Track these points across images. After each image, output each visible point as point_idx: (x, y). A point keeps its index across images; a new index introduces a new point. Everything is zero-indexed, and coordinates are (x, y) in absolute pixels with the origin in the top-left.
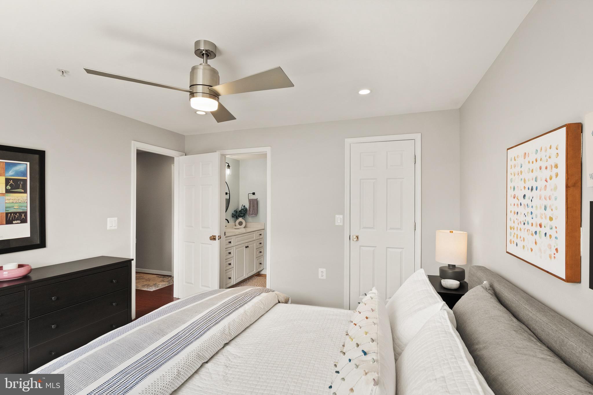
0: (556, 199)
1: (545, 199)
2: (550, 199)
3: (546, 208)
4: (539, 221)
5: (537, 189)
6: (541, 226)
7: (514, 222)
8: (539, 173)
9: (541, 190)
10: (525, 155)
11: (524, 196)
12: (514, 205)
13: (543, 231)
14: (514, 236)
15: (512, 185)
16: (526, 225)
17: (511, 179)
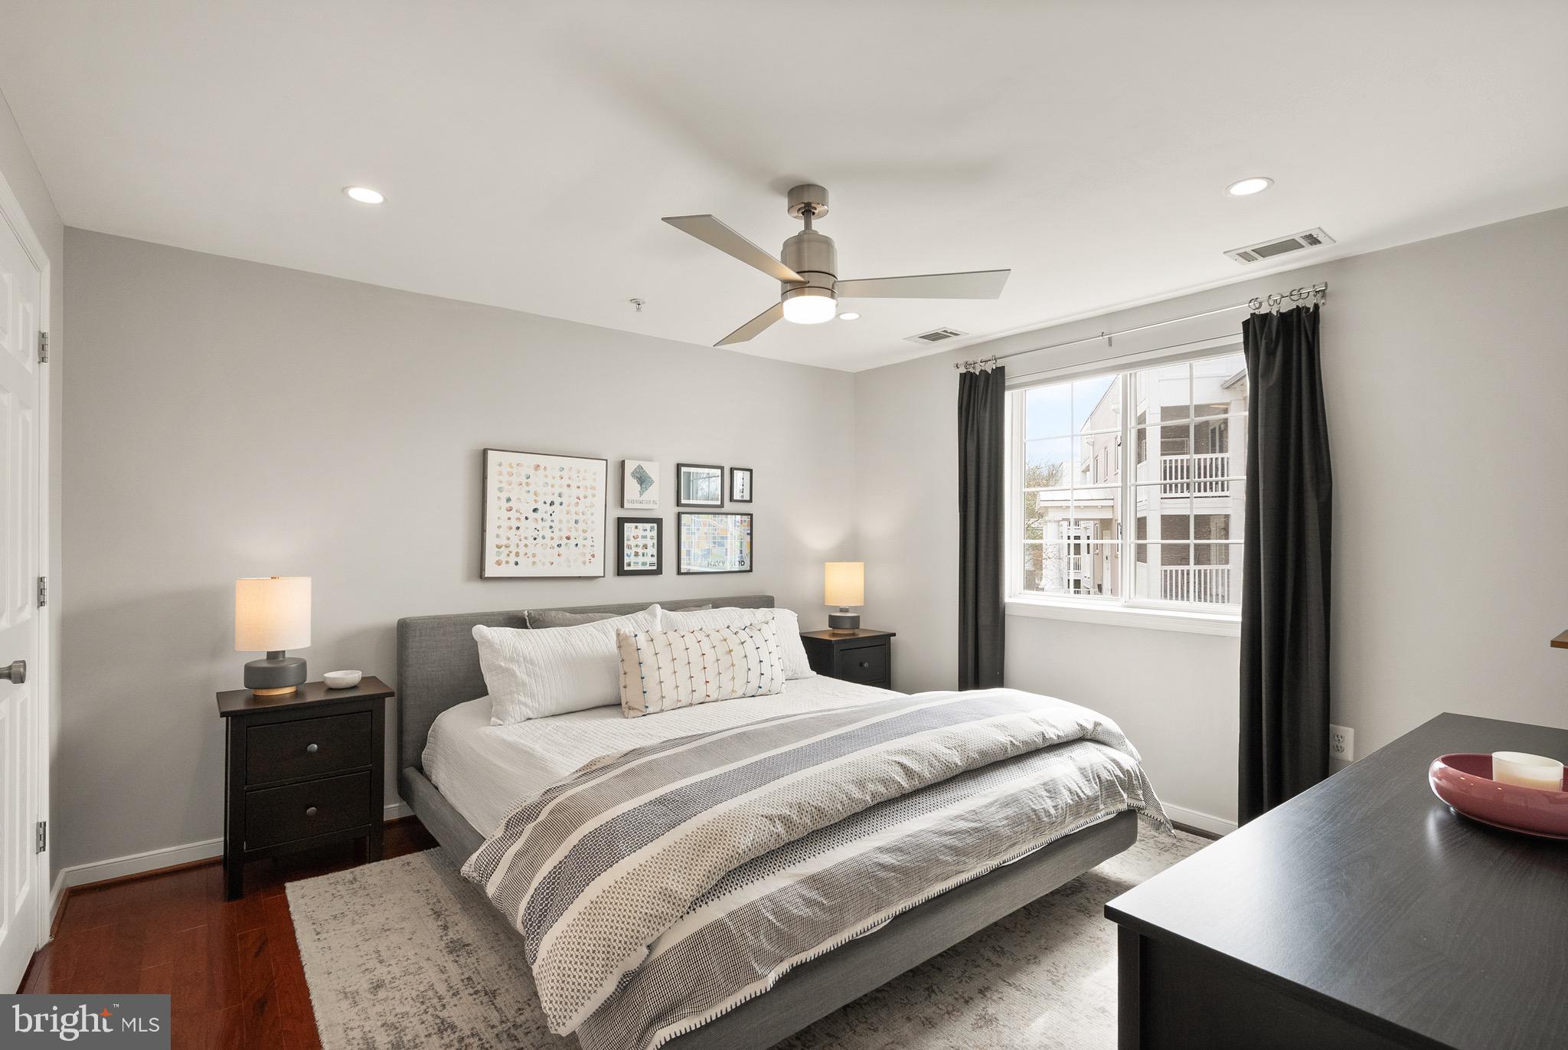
0: (592, 515)
2: (583, 514)
3: (576, 522)
4: (565, 534)
5: (561, 504)
6: (568, 538)
7: (508, 539)
8: (565, 490)
9: (569, 506)
10: (537, 467)
11: (535, 510)
12: (509, 519)
13: (572, 542)
14: (508, 555)
15: (504, 496)
16: (539, 540)
17: (501, 488)
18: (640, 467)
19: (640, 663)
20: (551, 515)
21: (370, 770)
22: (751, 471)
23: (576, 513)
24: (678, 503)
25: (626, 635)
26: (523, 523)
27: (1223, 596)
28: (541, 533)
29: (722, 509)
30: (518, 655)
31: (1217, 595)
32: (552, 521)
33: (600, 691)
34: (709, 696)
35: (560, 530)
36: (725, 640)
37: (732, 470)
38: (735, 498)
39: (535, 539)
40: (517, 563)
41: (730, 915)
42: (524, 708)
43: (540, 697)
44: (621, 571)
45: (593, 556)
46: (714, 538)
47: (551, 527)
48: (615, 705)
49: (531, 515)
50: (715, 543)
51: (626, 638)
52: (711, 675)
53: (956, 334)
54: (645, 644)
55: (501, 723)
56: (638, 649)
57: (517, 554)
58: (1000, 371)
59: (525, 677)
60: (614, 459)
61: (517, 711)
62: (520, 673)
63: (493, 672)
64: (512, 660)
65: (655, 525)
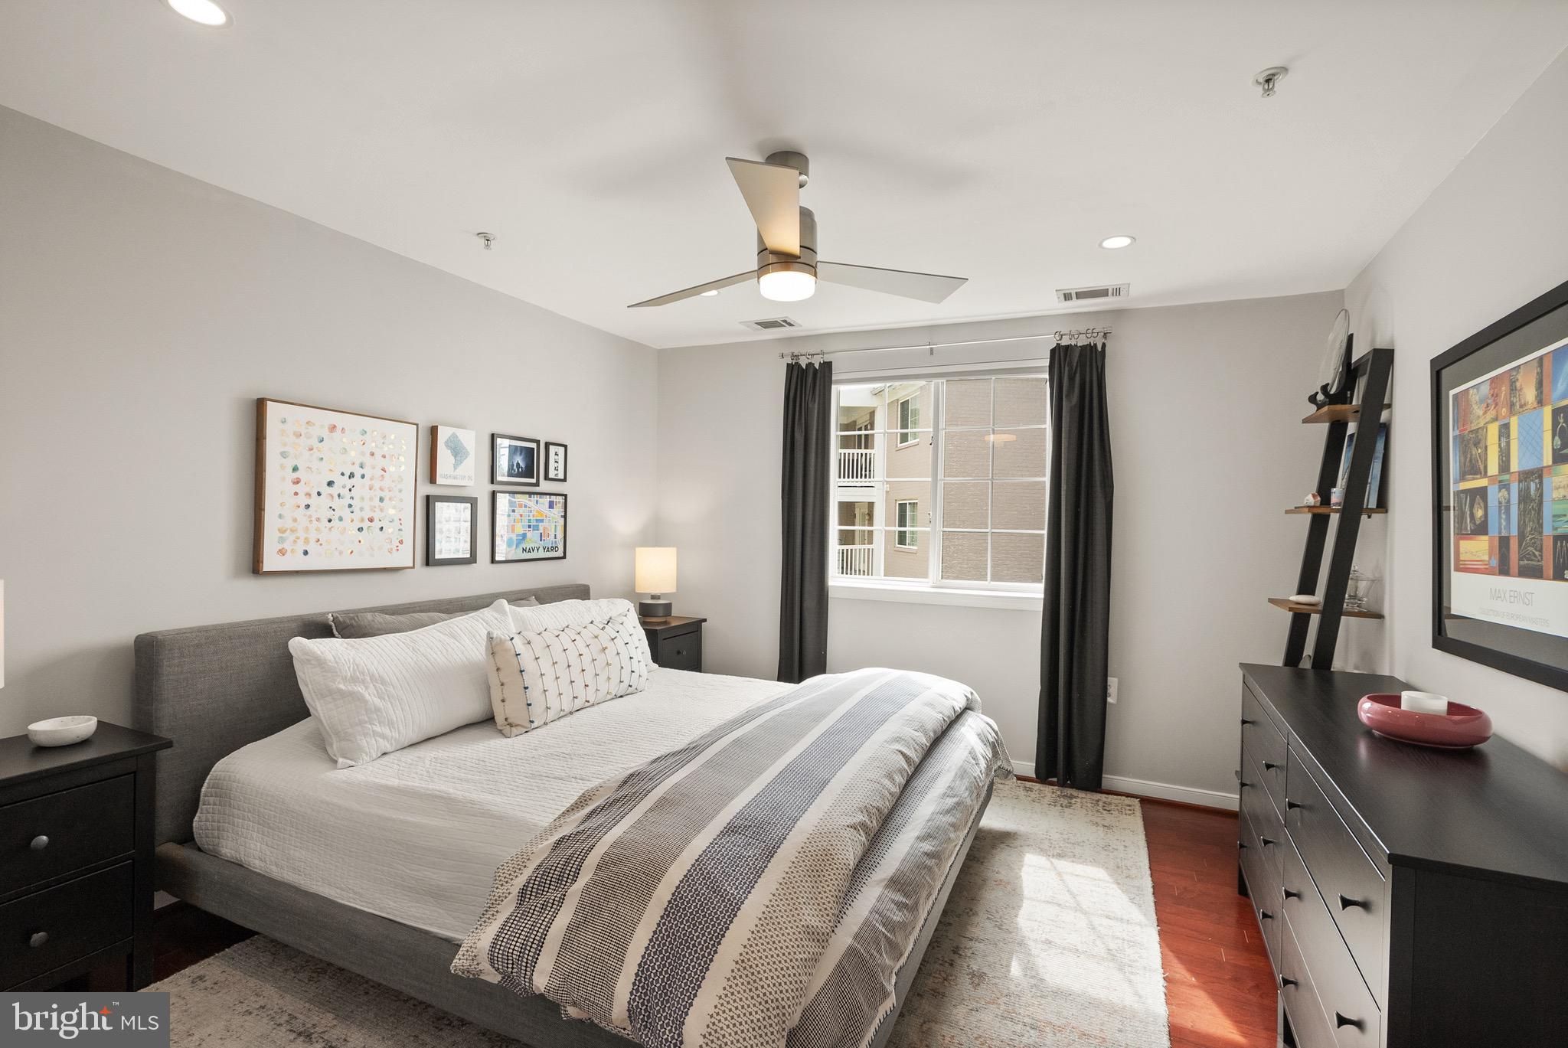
0: (401, 491)
2: (390, 491)
3: (381, 500)
4: (367, 514)
5: (363, 476)
6: (371, 520)
7: (295, 520)
8: (368, 460)
9: (371, 479)
10: (333, 428)
11: (330, 484)
12: (296, 494)
13: (377, 524)
14: (295, 542)
15: (290, 463)
16: (335, 522)
17: (284, 452)
18: (454, 435)
19: (521, 671)
20: (350, 490)
21: (133, 859)
22: (565, 447)
23: (381, 489)
24: (492, 481)
25: (501, 639)
26: (314, 501)
27: (864, 571)
28: (337, 514)
29: (537, 488)
30: (363, 673)
31: (860, 570)
32: (352, 498)
33: (469, 707)
34: (588, 702)
35: (362, 509)
36: (596, 637)
37: (547, 445)
38: (550, 476)
39: (330, 521)
40: (306, 553)
41: (856, 937)
42: (381, 740)
43: (400, 723)
44: (429, 560)
45: (401, 542)
46: (530, 521)
47: (350, 506)
48: (487, 721)
49: (325, 490)
50: (530, 527)
51: (502, 642)
52: (589, 677)
53: (791, 325)
54: (523, 647)
55: (353, 763)
56: (517, 655)
57: (307, 541)
58: (827, 366)
59: (377, 701)
60: (425, 423)
61: (371, 745)
62: (370, 695)
63: (327, 699)
64: (354, 680)
65: (469, 505)
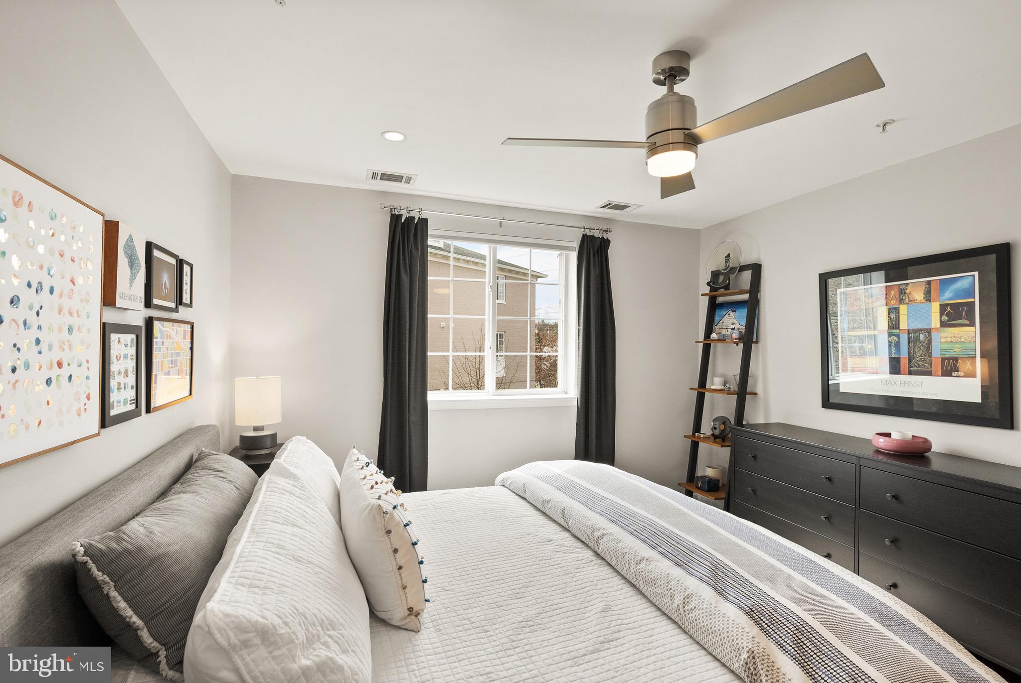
0: (88, 317)
1: (70, 314)
2: (78, 315)
3: (70, 330)
4: (56, 355)
5: (52, 290)
6: (60, 364)
9: (60, 296)
10: (19, 199)
11: (14, 301)
13: (66, 371)
16: (21, 372)
18: (131, 238)
20: (38, 313)
22: (192, 266)
24: (148, 304)
29: (177, 314)
32: (40, 327)
35: (50, 346)
37: (182, 262)
38: (183, 301)
44: (105, 419)
45: (89, 397)
46: (172, 354)
47: (38, 342)
49: (8, 313)
50: (172, 362)
53: (409, 182)
58: (424, 222)
65: (135, 337)
